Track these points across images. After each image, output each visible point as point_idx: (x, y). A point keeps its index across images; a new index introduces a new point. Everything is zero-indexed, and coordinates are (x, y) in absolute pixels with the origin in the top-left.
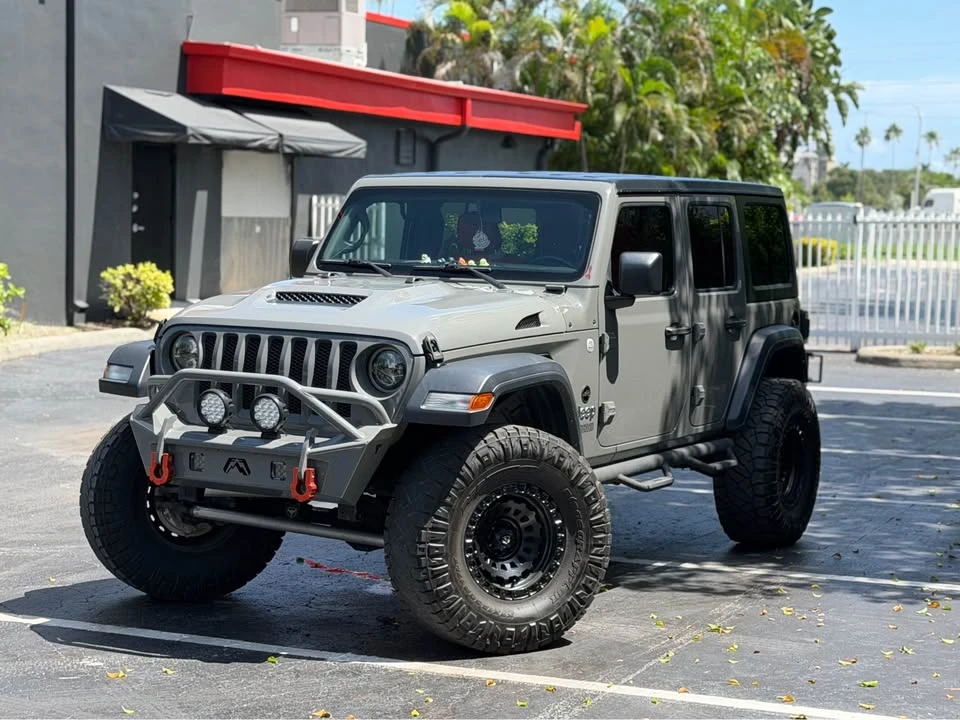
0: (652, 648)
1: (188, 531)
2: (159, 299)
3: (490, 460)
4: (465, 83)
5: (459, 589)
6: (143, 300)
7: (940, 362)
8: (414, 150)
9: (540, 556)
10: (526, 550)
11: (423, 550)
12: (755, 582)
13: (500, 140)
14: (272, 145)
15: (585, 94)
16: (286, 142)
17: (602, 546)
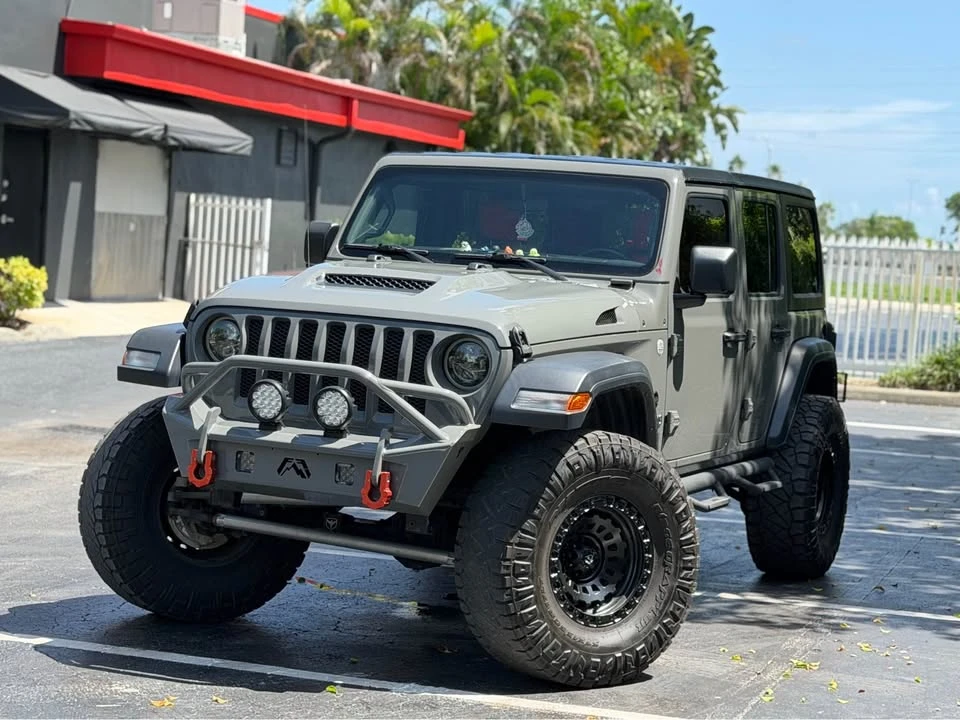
0: (744, 684)
1: (201, 542)
2: (32, 297)
3: (581, 469)
4: (354, 82)
5: (543, 613)
6: (15, 298)
7: (865, 393)
8: (296, 151)
9: (624, 578)
10: (608, 571)
11: (507, 567)
12: (811, 614)
13: (383, 144)
14: (158, 136)
15: (469, 101)
16: (171, 134)
17: (691, 569)
